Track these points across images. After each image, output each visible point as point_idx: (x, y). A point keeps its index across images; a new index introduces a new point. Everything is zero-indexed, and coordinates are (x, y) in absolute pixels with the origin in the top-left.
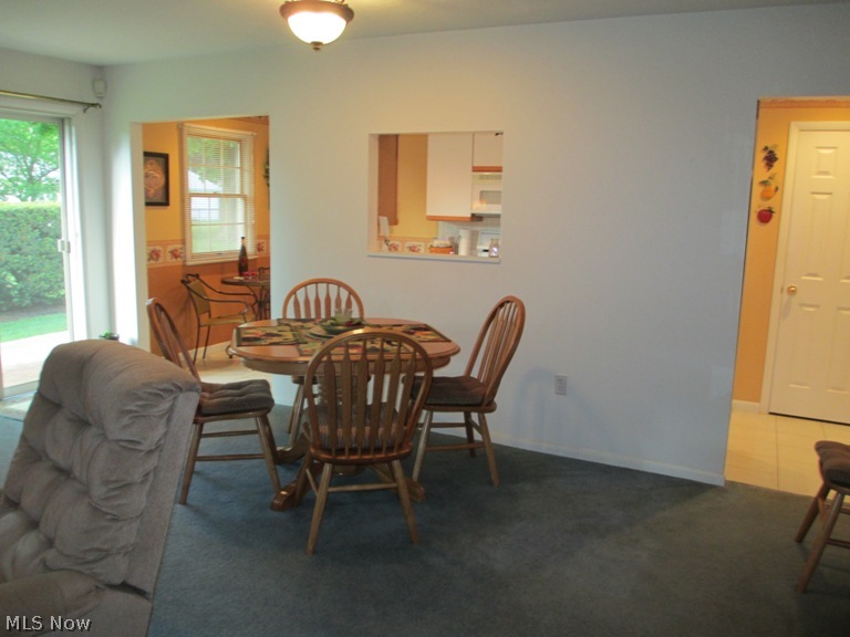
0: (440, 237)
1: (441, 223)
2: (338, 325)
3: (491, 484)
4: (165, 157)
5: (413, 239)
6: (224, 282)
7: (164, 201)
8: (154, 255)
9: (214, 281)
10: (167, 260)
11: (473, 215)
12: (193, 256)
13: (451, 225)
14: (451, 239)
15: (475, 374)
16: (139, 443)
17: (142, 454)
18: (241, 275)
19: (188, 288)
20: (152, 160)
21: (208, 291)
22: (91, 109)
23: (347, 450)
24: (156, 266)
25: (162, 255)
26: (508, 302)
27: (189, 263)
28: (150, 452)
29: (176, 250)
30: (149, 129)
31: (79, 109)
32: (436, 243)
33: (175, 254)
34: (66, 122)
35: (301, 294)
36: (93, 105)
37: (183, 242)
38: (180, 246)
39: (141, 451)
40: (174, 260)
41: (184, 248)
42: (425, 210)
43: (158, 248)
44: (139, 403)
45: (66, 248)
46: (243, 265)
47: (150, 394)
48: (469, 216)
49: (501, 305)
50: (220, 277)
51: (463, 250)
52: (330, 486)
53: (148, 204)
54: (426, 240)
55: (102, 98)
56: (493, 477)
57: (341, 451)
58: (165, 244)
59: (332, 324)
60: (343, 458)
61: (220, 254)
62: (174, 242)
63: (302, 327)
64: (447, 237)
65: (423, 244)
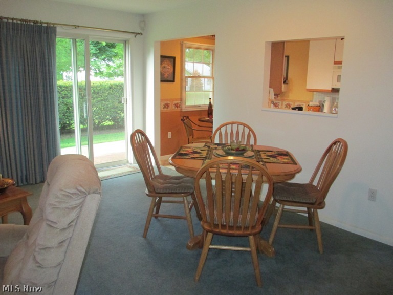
0: (314, 101)
1: (315, 93)
2: (232, 149)
3: (318, 252)
4: (174, 58)
5: (299, 101)
6: (200, 120)
7: (172, 80)
8: (166, 106)
9: (195, 119)
10: (172, 108)
11: (333, 89)
12: (186, 107)
13: (320, 94)
14: (320, 102)
15: (315, 183)
16: (56, 223)
17: (58, 230)
18: (208, 117)
19: (184, 123)
20: (167, 60)
21: (193, 124)
22: (138, 35)
23: (220, 226)
24: (167, 111)
25: (170, 106)
26: (339, 142)
27: (183, 110)
28: (64, 229)
29: (177, 104)
30: (163, 44)
31: (133, 35)
32: (311, 104)
33: (177, 106)
34: (127, 42)
35: (223, 129)
36: (139, 33)
37: (181, 100)
38: (179, 102)
39: (57, 228)
40: (176, 108)
41: (181, 103)
42: (306, 86)
43: (168, 102)
44: (57, 200)
45: (125, 102)
46: (210, 112)
47: (64, 195)
48: (331, 89)
49: (335, 143)
50: (198, 117)
51: (326, 109)
52: (211, 244)
53: (161, 81)
54: (306, 102)
55: (143, 30)
56: (320, 248)
57: (216, 226)
58: (172, 100)
59: (229, 149)
60: (217, 230)
61: (199, 106)
62: (176, 100)
63: (216, 149)
64: (318, 101)
65: (305, 104)
